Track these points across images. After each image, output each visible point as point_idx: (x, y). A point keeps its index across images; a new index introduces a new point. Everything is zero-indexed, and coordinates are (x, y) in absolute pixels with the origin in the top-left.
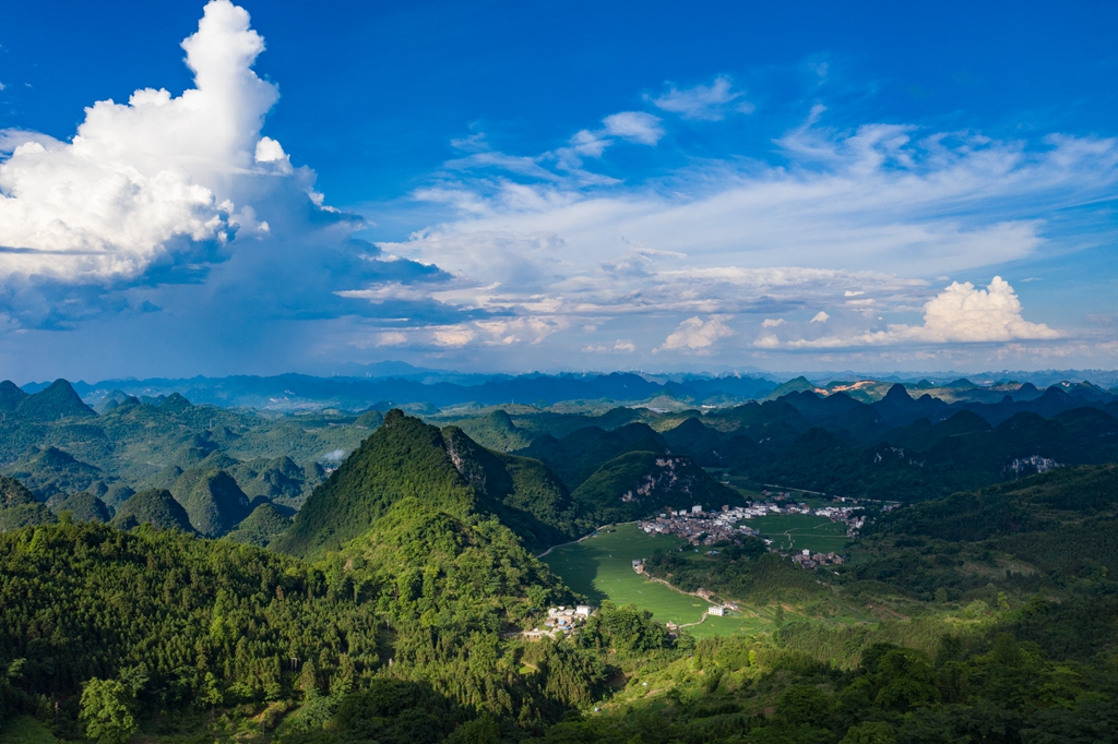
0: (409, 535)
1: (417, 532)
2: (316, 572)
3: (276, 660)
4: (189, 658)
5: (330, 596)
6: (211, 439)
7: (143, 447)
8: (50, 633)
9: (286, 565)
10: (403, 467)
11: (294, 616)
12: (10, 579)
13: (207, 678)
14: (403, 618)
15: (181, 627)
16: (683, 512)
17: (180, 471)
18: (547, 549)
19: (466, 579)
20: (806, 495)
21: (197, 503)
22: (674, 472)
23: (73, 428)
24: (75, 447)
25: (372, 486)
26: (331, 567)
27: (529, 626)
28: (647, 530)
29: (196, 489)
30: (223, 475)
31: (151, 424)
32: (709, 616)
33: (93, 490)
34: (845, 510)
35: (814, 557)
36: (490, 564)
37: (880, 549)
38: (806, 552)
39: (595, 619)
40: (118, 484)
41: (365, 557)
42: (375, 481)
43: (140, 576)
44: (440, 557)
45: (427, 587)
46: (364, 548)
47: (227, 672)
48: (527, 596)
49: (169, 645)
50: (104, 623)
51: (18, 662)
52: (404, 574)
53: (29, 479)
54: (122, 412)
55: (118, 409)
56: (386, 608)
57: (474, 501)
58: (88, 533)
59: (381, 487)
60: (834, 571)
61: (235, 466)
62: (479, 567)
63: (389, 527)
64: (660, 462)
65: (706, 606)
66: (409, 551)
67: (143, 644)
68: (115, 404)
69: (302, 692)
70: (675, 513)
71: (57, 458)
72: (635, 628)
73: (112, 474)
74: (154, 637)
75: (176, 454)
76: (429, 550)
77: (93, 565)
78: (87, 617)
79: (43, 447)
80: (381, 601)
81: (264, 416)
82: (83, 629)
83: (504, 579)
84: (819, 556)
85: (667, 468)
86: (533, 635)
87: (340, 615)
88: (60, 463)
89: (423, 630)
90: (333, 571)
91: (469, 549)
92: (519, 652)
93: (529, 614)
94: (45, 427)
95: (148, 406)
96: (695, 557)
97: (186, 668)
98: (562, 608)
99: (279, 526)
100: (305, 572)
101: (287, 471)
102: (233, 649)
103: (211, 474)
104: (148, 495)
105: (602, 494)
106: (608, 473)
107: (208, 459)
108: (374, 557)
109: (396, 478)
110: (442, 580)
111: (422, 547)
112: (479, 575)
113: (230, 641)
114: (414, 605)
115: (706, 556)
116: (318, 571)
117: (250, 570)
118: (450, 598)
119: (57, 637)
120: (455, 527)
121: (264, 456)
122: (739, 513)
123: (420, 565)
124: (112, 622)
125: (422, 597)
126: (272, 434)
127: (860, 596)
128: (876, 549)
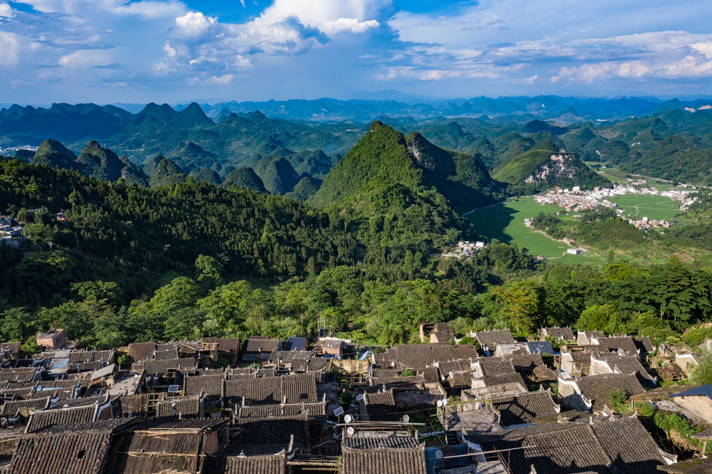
0: (377, 196)
1: (382, 194)
2: (324, 214)
3: (295, 256)
4: (250, 251)
5: (331, 227)
6: (278, 139)
7: (240, 143)
8: (182, 235)
9: (308, 210)
10: (381, 156)
11: (309, 236)
12: (163, 208)
13: (259, 262)
14: (372, 242)
15: (247, 236)
16: (566, 190)
17: (260, 157)
18: (472, 210)
19: (409, 222)
20: (658, 182)
21: (268, 177)
22: (564, 164)
23: (202, 131)
24: (202, 143)
25: (362, 168)
26: (331, 211)
27: (445, 251)
28: (539, 201)
29: (269, 168)
30: (283, 160)
31: (244, 130)
32: (567, 254)
33: (213, 168)
34: (683, 193)
35: (650, 222)
36: (425, 214)
37: (700, 219)
38: (645, 219)
39: (486, 249)
40: (228, 165)
41: (353, 207)
42: (364, 164)
43: (228, 211)
44: (395, 209)
45: (386, 225)
46: (352, 202)
47: (269, 260)
48: (446, 234)
49: (240, 244)
50: (208, 232)
51: (168, 246)
52: (373, 217)
53: (180, 161)
54: (228, 122)
55: (226, 120)
56: (363, 236)
57: (422, 178)
58: (202, 188)
59: (367, 168)
60: (661, 231)
61: (291, 155)
62: (417, 216)
63: (367, 191)
64: (553, 158)
65: (567, 247)
66: (377, 205)
67: (227, 243)
68: (224, 117)
69: (308, 272)
70: (561, 191)
71: (194, 149)
72: (510, 256)
73: (225, 159)
74: (233, 240)
75: (258, 148)
76: (389, 205)
77: (205, 204)
78: (200, 228)
79: (187, 143)
80: (360, 232)
81: (309, 125)
82: (198, 233)
83: (433, 223)
84: (653, 222)
85: (558, 161)
86: (447, 256)
87: (335, 237)
88: (196, 152)
89: (381, 248)
90: (333, 214)
91: (413, 205)
92: (436, 263)
93: (446, 244)
94: (187, 131)
95: (242, 119)
96: (565, 219)
97: (248, 256)
98: (467, 242)
99: (314, 190)
100: (318, 214)
101: (321, 159)
102: (272, 249)
103: (276, 159)
104: (241, 171)
105: (513, 177)
106: (517, 164)
107: (276, 151)
108: (357, 207)
109: (376, 163)
110: (396, 222)
111: (384, 203)
112: (417, 221)
113: (271, 245)
114: (378, 235)
115: (574, 218)
116: (325, 214)
117: (288, 210)
118: (400, 232)
119: (185, 236)
120: (406, 192)
121: (308, 149)
122: (605, 192)
123: (383, 213)
124: (212, 231)
125: (383, 231)
126: (313, 136)
127: (670, 247)
128: (697, 219)
